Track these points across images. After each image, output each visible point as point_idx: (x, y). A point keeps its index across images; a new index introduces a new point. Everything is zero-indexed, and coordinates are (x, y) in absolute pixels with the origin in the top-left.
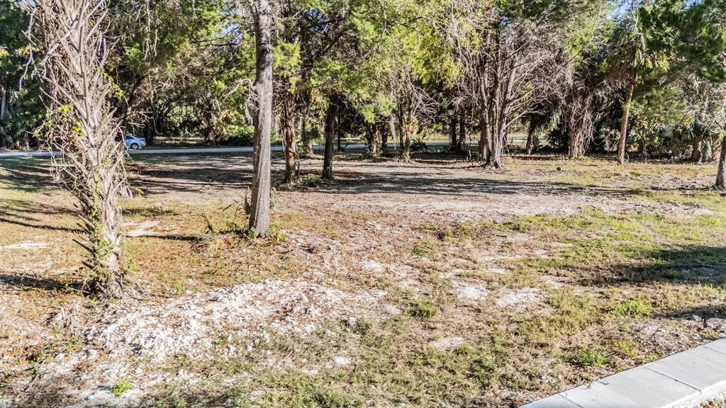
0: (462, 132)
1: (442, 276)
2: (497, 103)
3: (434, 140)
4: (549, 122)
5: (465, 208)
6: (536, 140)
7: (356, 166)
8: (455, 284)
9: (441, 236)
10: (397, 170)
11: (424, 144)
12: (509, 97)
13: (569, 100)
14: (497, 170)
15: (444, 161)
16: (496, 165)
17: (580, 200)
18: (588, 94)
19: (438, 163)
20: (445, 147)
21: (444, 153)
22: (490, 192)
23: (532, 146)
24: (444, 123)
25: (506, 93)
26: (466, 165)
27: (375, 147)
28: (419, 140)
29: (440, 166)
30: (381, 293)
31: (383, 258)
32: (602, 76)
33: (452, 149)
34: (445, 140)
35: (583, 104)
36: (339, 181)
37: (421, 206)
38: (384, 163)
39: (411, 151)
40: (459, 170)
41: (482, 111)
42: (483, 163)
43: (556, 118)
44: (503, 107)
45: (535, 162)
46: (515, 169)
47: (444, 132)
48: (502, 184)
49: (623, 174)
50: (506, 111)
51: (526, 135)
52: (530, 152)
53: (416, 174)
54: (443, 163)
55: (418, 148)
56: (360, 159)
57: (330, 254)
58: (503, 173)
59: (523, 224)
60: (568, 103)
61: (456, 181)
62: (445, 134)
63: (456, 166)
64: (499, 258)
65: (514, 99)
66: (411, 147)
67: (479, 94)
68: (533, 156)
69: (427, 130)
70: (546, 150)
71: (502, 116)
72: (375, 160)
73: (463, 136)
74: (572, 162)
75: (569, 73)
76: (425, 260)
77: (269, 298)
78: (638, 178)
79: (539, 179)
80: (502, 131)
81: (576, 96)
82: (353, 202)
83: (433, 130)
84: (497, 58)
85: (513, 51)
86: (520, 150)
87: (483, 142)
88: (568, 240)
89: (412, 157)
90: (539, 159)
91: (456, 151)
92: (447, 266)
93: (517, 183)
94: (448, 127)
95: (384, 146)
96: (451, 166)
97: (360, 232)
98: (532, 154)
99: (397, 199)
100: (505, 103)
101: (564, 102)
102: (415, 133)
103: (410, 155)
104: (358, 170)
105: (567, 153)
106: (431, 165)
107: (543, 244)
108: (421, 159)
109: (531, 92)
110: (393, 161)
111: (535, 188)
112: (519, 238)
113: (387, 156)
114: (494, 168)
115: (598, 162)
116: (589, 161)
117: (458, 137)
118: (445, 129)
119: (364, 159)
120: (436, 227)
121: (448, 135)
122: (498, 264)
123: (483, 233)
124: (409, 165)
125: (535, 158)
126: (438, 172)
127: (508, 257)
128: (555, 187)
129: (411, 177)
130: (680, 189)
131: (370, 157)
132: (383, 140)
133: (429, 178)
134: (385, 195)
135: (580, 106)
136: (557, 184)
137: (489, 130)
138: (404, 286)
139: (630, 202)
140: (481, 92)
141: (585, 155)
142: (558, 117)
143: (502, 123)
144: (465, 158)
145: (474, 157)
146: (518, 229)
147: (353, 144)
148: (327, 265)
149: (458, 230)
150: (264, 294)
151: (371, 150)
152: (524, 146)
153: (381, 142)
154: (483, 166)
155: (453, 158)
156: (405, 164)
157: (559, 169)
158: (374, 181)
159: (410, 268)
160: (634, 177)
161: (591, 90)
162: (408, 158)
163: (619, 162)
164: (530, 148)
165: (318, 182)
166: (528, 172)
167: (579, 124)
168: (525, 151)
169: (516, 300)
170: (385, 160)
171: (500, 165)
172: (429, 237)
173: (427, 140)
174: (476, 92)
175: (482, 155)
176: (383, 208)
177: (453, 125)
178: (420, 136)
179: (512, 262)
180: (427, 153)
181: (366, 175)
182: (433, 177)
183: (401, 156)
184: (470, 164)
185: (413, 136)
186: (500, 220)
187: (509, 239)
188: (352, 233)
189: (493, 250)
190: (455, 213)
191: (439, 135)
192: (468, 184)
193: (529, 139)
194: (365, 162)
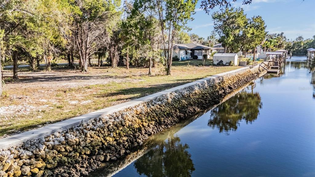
0: (73, 59)
1: (65, 100)
2: (84, 49)
3: (61, 62)
4: (105, 55)
5: (73, 84)
6: (101, 61)
7: (26, 74)
8: (69, 101)
9: (65, 92)
10: (46, 74)
11: (57, 64)
12: (88, 47)
13: (110, 47)
14: (86, 73)
15: (66, 70)
16: (86, 71)
17: (111, 80)
18: (116, 46)
19: (63, 71)
20: (66, 65)
21: (66, 67)
22: (82, 79)
23: (100, 64)
24: (65, 55)
25: (86, 45)
26: (75, 71)
27: (34, 66)
28: (54, 62)
29: (64, 72)
30: (47, 106)
31: (46, 98)
32: (120, 39)
33: (69, 66)
34: (66, 62)
35: (115, 49)
36: (21, 79)
37: (57, 85)
38: (40, 72)
39: (51, 67)
40: (71, 73)
41: (78, 52)
42: (81, 70)
43: (107, 54)
44: (86, 50)
45: (100, 69)
46: (92, 72)
47: (65, 59)
48: (87, 77)
49: (127, 72)
50: (87, 51)
51: (97, 60)
52: (99, 66)
53: (54, 75)
54: (65, 71)
55: (54, 66)
56: (27, 71)
57: (28, 99)
58: (88, 74)
59: (91, 87)
60: (110, 49)
61: (70, 77)
62: (66, 60)
63: (70, 72)
64: (82, 95)
65: (90, 47)
66: (51, 66)
67: (76, 45)
68: (101, 67)
69: (57, 58)
70: (106, 65)
71: (86, 53)
72: (35, 71)
73: (73, 60)
74: (113, 69)
75: (109, 38)
76: (60, 98)
77: (11, 110)
78: (131, 73)
79: (100, 75)
80: (86, 59)
81: (112, 46)
82: (31, 86)
83: (60, 58)
84: (82, 33)
85: (87, 31)
86: (96, 65)
87: (80, 63)
88: (103, 90)
89: (52, 69)
90: (102, 68)
91: (71, 66)
92: (67, 98)
93: (92, 76)
94: (67, 57)
95: (38, 65)
96: (69, 72)
97: (36, 93)
98: (100, 67)
99: (48, 84)
100: (86, 49)
101: (108, 48)
102: (52, 59)
103: (51, 68)
104: (28, 75)
105: (111, 66)
106: (60, 72)
107: (95, 91)
108: (56, 70)
109: (95, 45)
110: (43, 71)
111: (98, 77)
112: (89, 90)
113: (40, 69)
114: (85, 72)
115: (121, 69)
116: (119, 68)
117: (71, 61)
118: (65, 57)
119: (30, 71)
120: (63, 90)
121: (67, 60)
122: (82, 96)
123: (79, 90)
124: (51, 72)
125: (101, 68)
126: (64, 74)
127: (85, 95)
128: (104, 77)
129: (52, 76)
130: (140, 75)
131: (32, 70)
132: (37, 63)
133: (60, 76)
134: (43, 82)
135: (113, 50)
136: (105, 76)
137: (81, 58)
138: (54, 103)
139: (124, 80)
140: (77, 45)
141: (117, 66)
142: (108, 53)
143: (86, 56)
144: (74, 69)
145: (78, 69)
146: (89, 88)
147: (21, 65)
148: (27, 101)
149: (70, 90)
150: (9, 109)
151: (32, 67)
152: (97, 64)
153: (37, 64)
154: (81, 71)
155: (69, 69)
156: (49, 72)
157: (107, 71)
158: (37, 78)
159: (56, 100)
160: (130, 73)
161: (117, 44)
162: (50, 70)
163: (127, 69)
164: (99, 64)
165: (12, 80)
166: (97, 73)
167: (114, 56)
168: (98, 66)
169: (85, 102)
170: (40, 71)
171: (87, 71)
172: (61, 92)
173: (58, 62)
174: (75, 45)
175: (80, 67)
176: (43, 86)
177: (69, 56)
178: (54, 61)
179: (86, 96)
180: (58, 68)
181: (33, 77)
182: (61, 76)
183: (47, 69)
184: (76, 71)
185: (52, 61)
186: (84, 86)
187: (86, 91)
188: (34, 94)
189: (81, 94)
190: (70, 86)
191: (64, 60)
192: (74, 78)
193: (99, 61)
194: (30, 72)
